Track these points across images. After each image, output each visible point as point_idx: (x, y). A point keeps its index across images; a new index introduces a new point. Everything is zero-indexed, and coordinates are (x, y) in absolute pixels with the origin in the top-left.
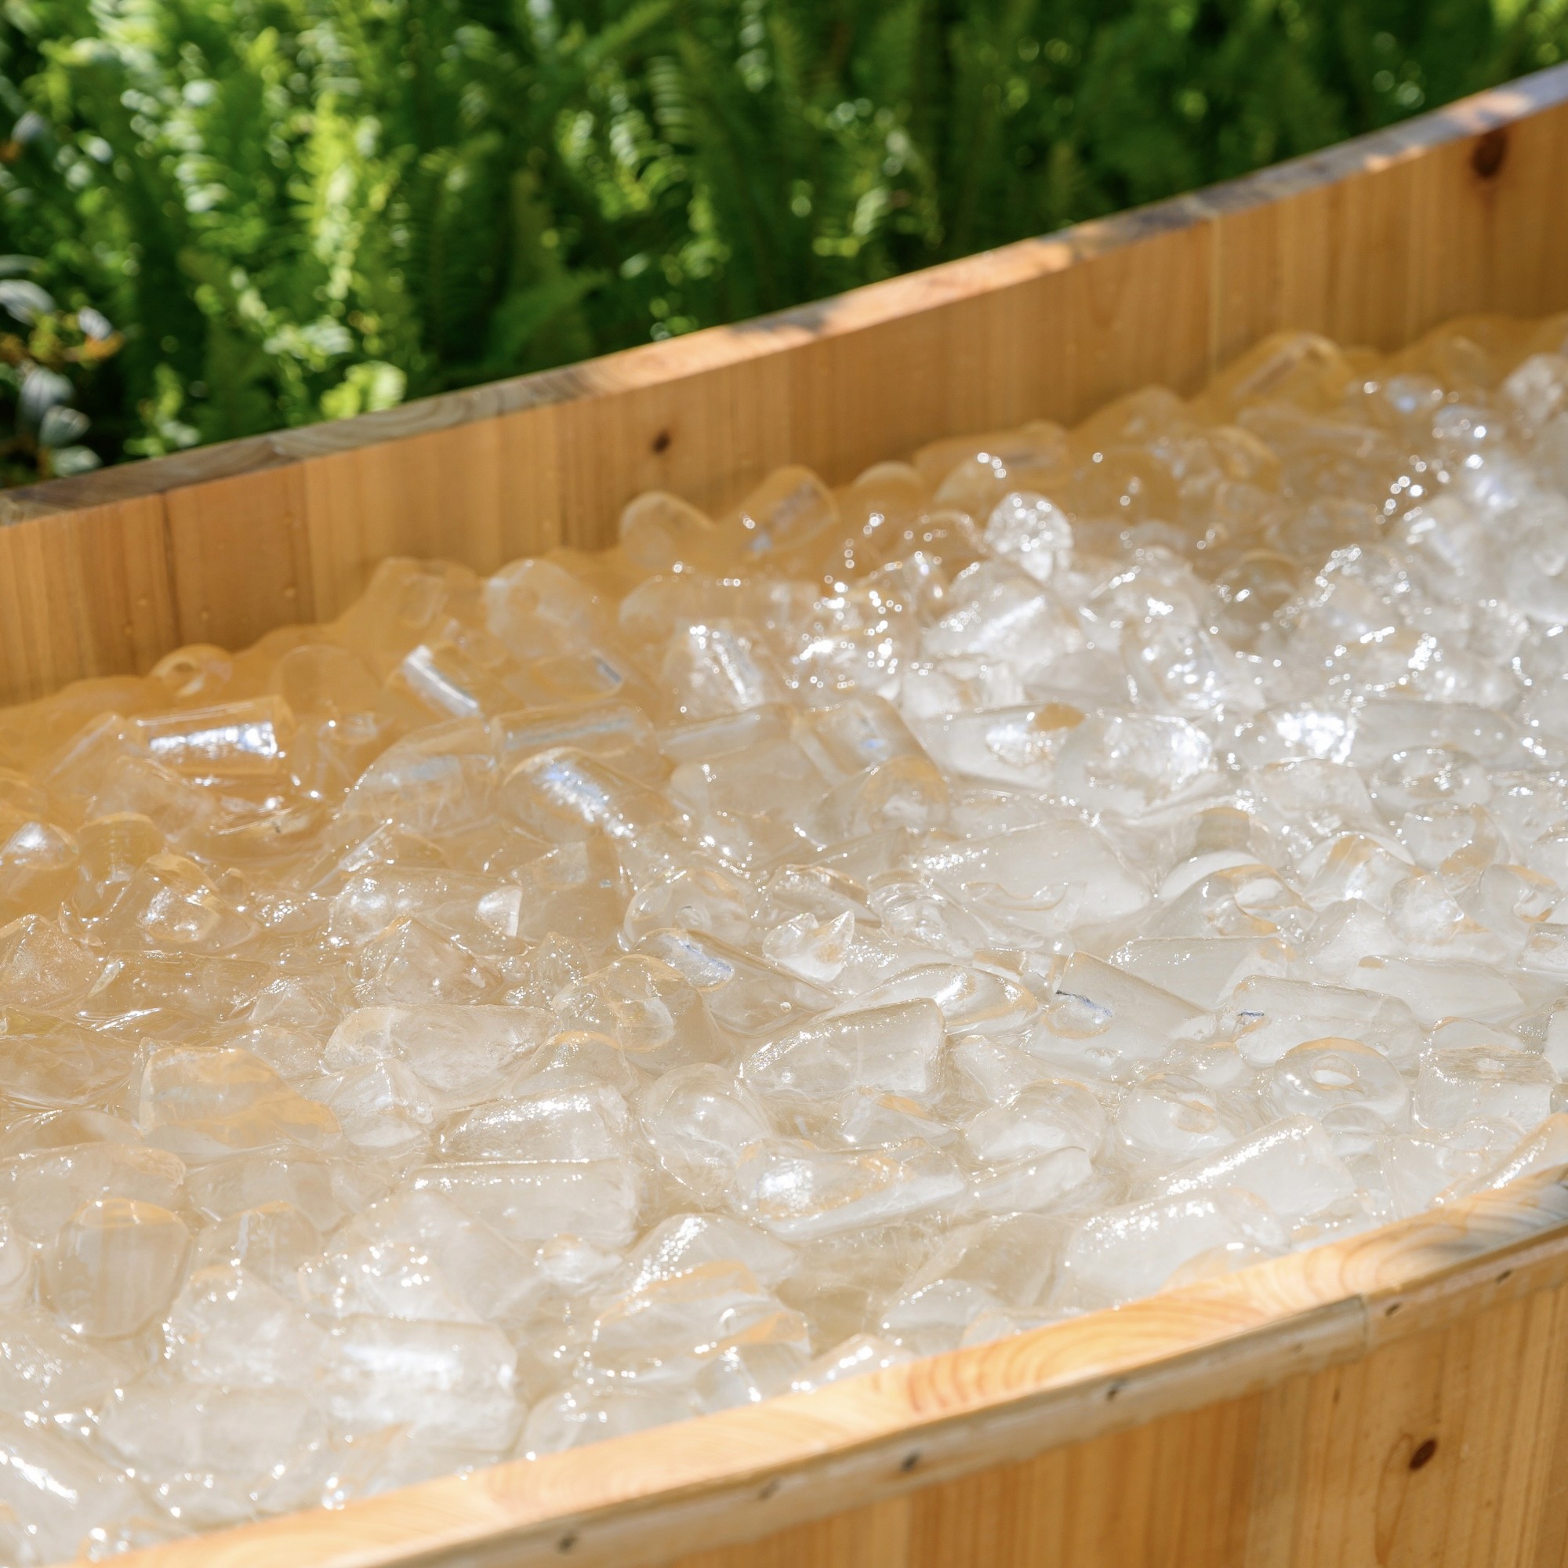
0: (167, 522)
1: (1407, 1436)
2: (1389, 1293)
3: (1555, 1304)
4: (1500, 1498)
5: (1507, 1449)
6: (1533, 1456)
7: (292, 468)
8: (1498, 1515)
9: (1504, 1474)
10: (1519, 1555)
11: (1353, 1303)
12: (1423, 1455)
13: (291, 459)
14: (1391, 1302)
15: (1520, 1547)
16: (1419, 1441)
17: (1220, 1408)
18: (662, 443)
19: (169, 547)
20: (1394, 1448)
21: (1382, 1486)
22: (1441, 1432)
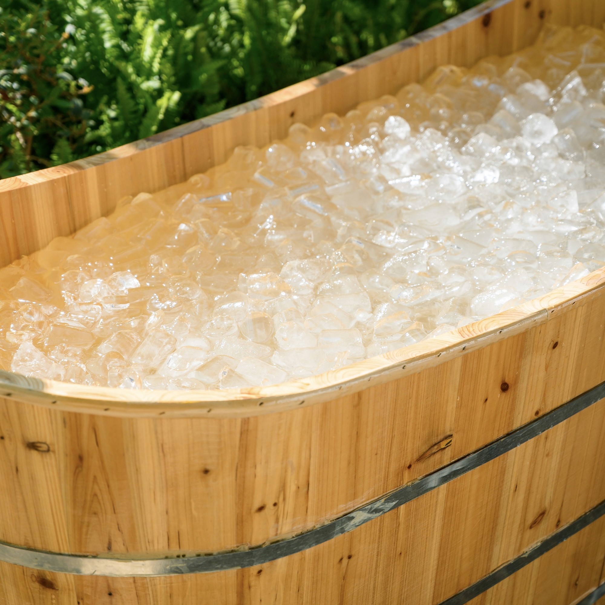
0: (183, 144)
1: (553, 341)
2: (552, 308)
3: (582, 310)
4: (569, 355)
5: (571, 344)
6: (576, 345)
7: (210, 128)
8: (569, 359)
9: (570, 349)
10: (572, 369)
11: (545, 310)
12: (555, 346)
13: (208, 126)
14: (552, 310)
15: (573, 367)
16: (555, 342)
17: (519, 335)
18: (292, 115)
19: (183, 151)
20: (550, 344)
21: (547, 353)
22: (559, 340)
